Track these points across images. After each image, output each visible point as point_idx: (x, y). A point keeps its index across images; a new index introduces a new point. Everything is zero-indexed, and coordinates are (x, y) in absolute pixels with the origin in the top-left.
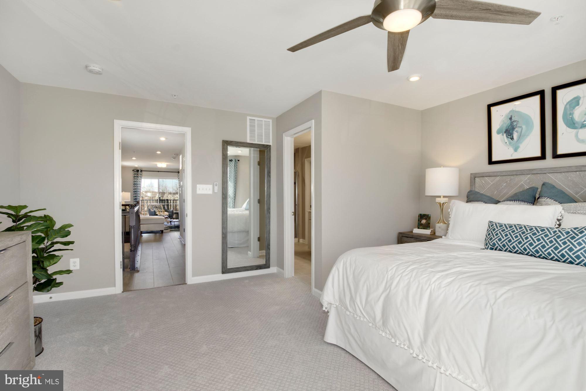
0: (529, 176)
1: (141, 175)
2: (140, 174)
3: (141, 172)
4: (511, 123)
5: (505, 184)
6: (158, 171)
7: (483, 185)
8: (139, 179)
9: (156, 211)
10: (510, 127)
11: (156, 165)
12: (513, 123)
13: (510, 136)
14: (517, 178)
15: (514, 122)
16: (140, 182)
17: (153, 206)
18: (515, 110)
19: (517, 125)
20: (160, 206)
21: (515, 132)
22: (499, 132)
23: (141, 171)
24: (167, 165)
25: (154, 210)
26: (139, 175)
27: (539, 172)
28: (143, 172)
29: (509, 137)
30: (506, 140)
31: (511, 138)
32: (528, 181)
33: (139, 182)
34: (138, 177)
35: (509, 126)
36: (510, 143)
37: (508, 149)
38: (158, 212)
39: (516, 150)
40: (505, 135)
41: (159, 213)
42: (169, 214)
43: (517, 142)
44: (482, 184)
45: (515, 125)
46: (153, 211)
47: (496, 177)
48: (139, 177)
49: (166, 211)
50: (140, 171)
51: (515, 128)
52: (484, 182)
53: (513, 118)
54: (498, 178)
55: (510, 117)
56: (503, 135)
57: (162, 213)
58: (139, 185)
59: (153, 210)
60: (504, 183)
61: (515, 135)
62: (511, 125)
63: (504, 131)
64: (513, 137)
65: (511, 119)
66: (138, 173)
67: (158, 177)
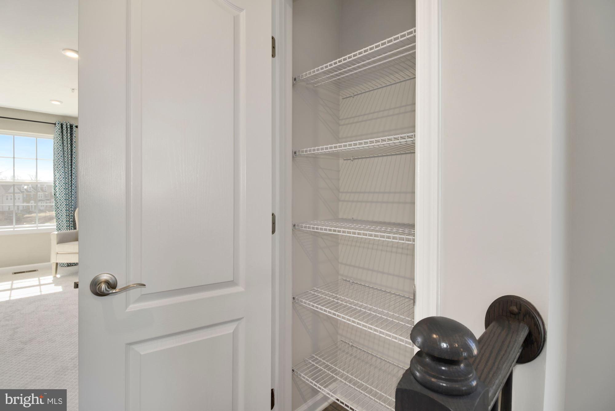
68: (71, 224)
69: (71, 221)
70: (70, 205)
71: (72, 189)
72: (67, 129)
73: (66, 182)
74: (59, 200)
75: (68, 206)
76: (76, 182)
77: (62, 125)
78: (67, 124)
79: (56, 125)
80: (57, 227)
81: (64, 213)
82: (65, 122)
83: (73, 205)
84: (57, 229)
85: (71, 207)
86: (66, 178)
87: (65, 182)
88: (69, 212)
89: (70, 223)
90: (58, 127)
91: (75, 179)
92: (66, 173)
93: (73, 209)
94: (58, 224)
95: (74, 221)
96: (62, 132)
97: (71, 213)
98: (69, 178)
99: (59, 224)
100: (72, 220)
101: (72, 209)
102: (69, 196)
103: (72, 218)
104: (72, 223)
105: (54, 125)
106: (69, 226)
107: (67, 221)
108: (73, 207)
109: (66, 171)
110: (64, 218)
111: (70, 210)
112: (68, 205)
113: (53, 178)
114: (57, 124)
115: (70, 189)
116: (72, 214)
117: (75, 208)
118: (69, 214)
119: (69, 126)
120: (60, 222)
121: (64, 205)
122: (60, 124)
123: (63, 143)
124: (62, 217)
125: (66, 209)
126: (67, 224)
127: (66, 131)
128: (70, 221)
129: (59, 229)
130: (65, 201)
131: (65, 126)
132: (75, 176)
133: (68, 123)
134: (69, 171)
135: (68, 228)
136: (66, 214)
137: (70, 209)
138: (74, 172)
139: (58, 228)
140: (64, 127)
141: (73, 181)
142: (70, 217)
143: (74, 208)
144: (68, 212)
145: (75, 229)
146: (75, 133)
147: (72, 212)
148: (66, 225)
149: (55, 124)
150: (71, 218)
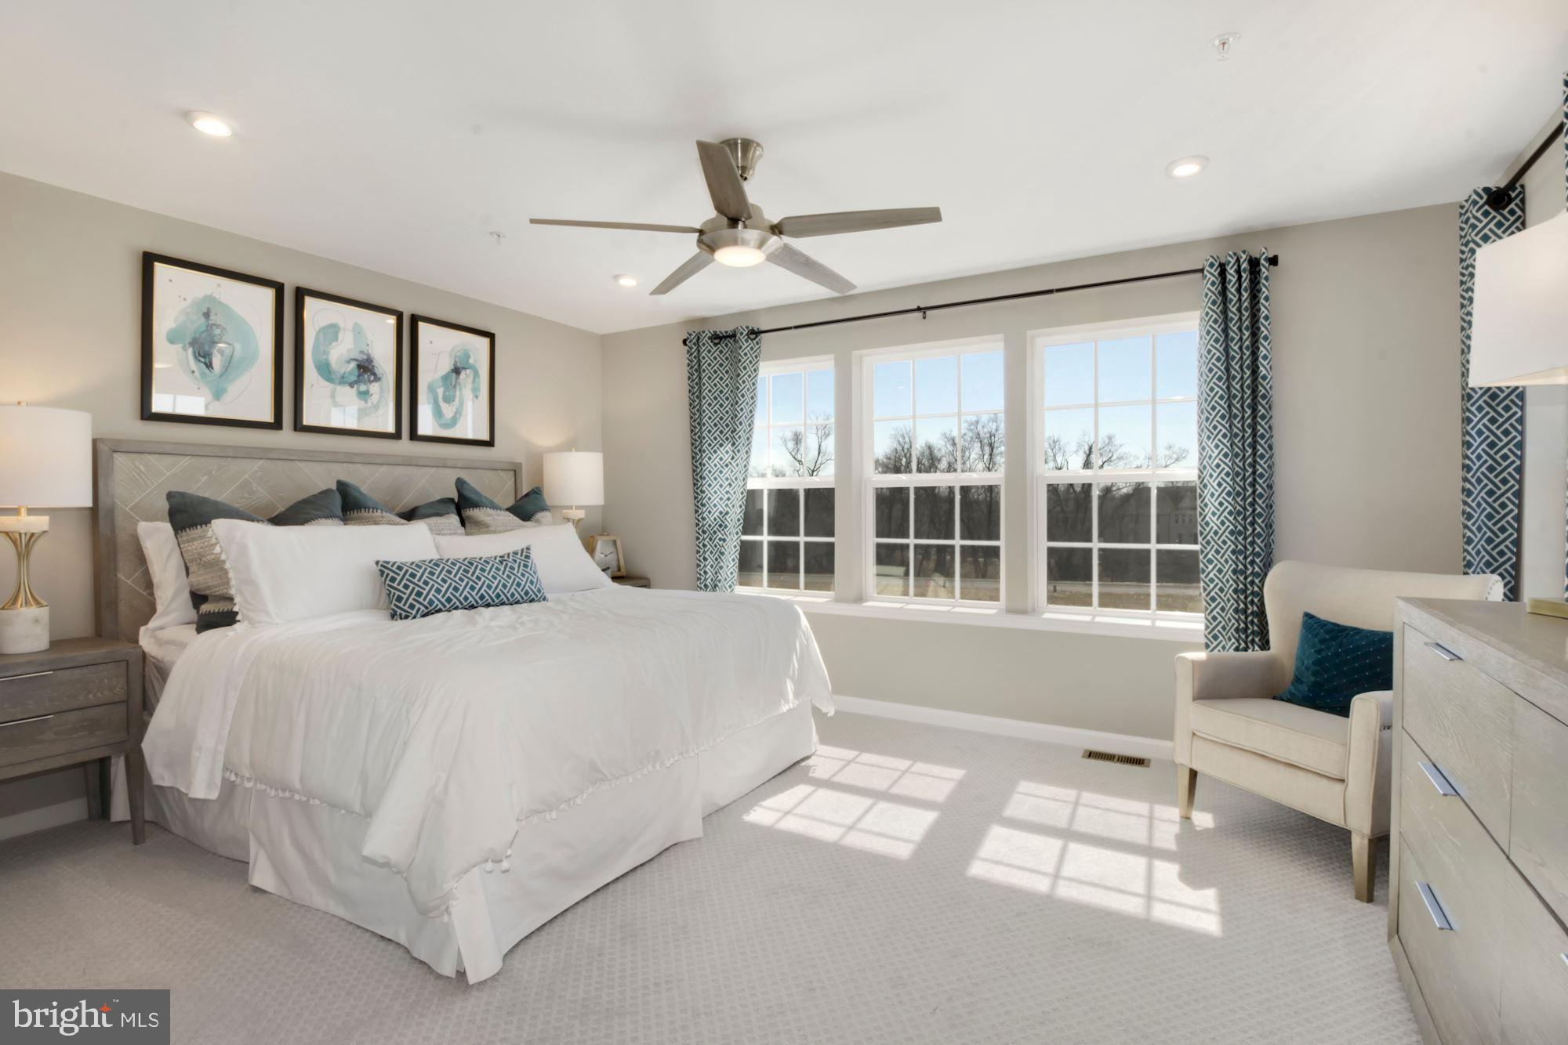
0: (261, 462)
4: (207, 326)
5: (205, 478)
7: (140, 476)
10: (203, 335)
12: (211, 328)
13: (204, 357)
14: (235, 466)
15: (215, 327)
18: (217, 297)
19: (221, 337)
21: (217, 353)
22: (172, 340)
27: (283, 457)
29: (202, 360)
30: (193, 365)
31: (205, 364)
32: (260, 474)
35: (203, 332)
36: (203, 374)
37: (199, 388)
39: (218, 394)
40: (190, 351)
43: (221, 376)
44: (138, 474)
45: (216, 335)
47: (181, 458)
51: (217, 343)
52: (142, 468)
53: (212, 317)
54: (185, 462)
55: (206, 311)
56: (184, 349)
60: (203, 476)
61: (217, 361)
62: (206, 330)
63: (189, 340)
64: (211, 363)
65: (207, 315)
68: (1252, 622)
69: (1252, 613)
70: (1248, 553)
71: (1258, 492)
72: (1240, 277)
73: (1237, 469)
74: (1211, 534)
75: (1243, 556)
76: (1269, 466)
77: (1223, 268)
78: (1238, 260)
79: (1205, 272)
80: (1207, 627)
81: (1228, 581)
82: (1231, 253)
83: (1258, 555)
84: (1206, 636)
85: (1252, 562)
86: (1237, 455)
87: (1234, 489)
88: (1246, 578)
89: (1250, 618)
90: (1212, 275)
91: (1267, 456)
92: (1236, 435)
93: (1260, 568)
94: (1210, 618)
95: (1261, 614)
96: (1224, 292)
97: (1252, 582)
98: (1247, 455)
99: (1214, 618)
100: (1255, 608)
101: (1257, 569)
102: (1245, 519)
103: (1256, 600)
104: (1256, 620)
105: (1199, 275)
106: (1245, 630)
107: (1236, 611)
108: (1258, 561)
109: (1235, 430)
110: (1229, 600)
111: (1249, 572)
112: (1241, 552)
113: (1197, 459)
114: (1207, 268)
115: (1248, 494)
116: (1256, 589)
117: (1268, 565)
118: (1245, 585)
119: (1245, 265)
120: (1214, 613)
121: (1229, 552)
122: (1217, 264)
123: (1225, 331)
124: (1222, 595)
125: (1234, 566)
126: (1237, 621)
127: (1237, 285)
128: (1249, 611)
129: (1212, 638)
130: (1233, 538)
131: (1231, 268)
132: (1266, 446)
133: (1244, 252)
134: (1247, 429)
135: (1243, 637)
136: (1235, 586)
137: (1249, 566)
138: (1262, 431)
139: (1209, 633)
140: (1231, 270)
141: (1261, 466)
142: (1249, 599)
143: (1261, 565)
144: (1242, 578)
145: (1265, 645)
146: (1267, 284)
147: (1257, 581)
148: (1236, 625)
149: (1202, 271)
150: (1252, 602)
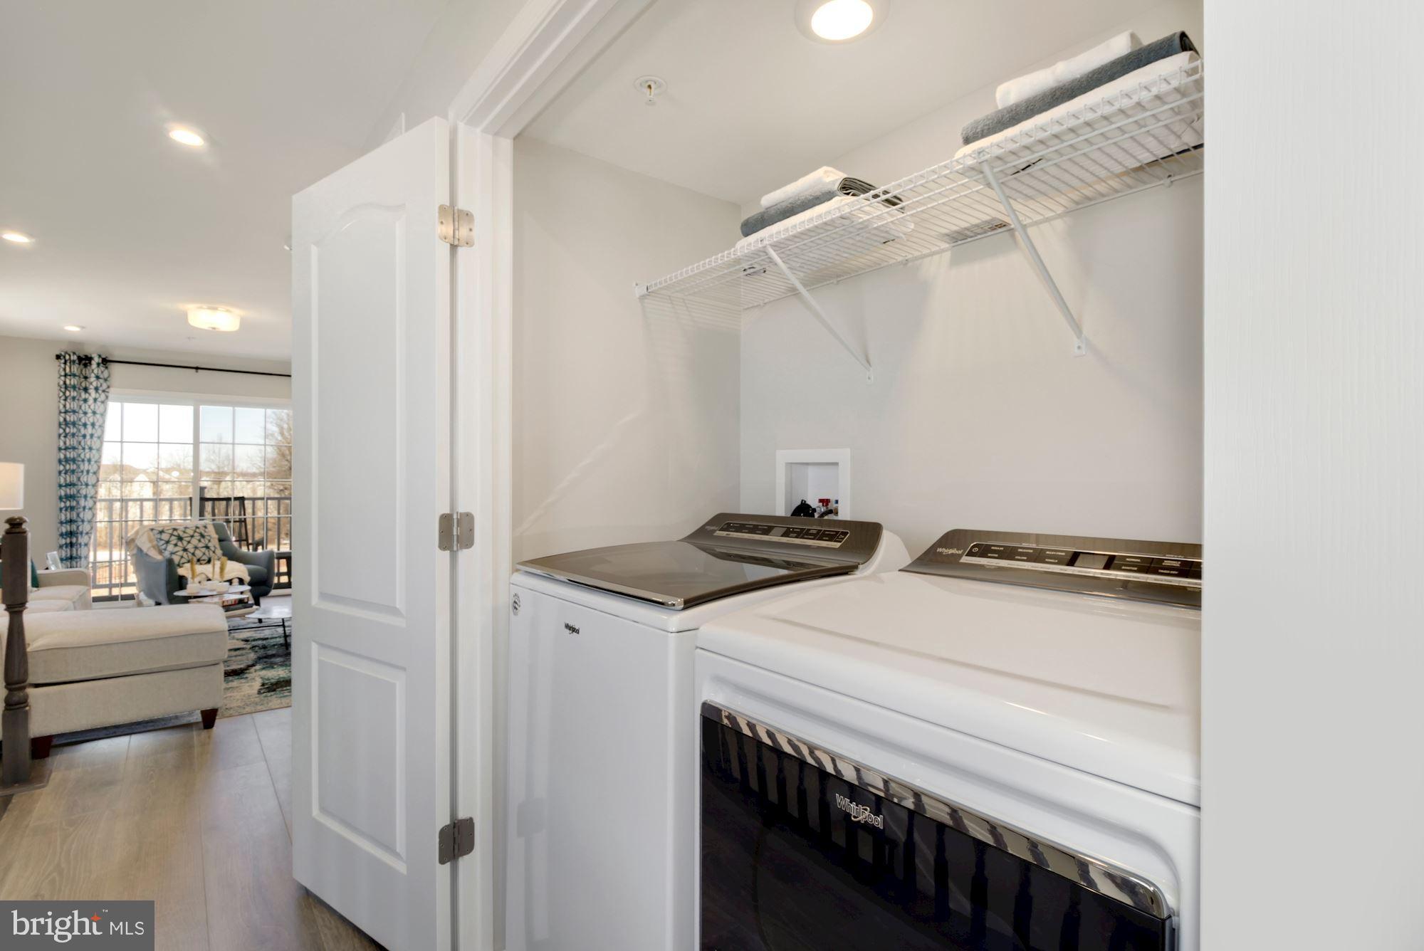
1: (106, 380)
2: (98, 377)
3: (102, 368)
6: (197, 368)
8: (91, 401)
9: (176, 559)
11: (184, 316)
16: (94, 413)
17: (161, 532)
20: (202, 530)
23: (105, 362)
24: (244, 323)
25: (167, 554)
26: (93, 379)
28: (115, 368)
33: (90, 414)
34: (86, 390)
38: (188, 565)
41: (193, 570)
42: (251, 573)
46: (158, 563)
48: (92, 391)
49: (232, 556)
50: (96, 360)
57: (209, 567)
58: (90, 430)
59: (161, 552)
66: (87, 372)
67: (198, 398)
